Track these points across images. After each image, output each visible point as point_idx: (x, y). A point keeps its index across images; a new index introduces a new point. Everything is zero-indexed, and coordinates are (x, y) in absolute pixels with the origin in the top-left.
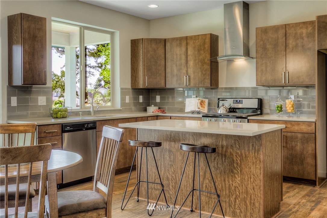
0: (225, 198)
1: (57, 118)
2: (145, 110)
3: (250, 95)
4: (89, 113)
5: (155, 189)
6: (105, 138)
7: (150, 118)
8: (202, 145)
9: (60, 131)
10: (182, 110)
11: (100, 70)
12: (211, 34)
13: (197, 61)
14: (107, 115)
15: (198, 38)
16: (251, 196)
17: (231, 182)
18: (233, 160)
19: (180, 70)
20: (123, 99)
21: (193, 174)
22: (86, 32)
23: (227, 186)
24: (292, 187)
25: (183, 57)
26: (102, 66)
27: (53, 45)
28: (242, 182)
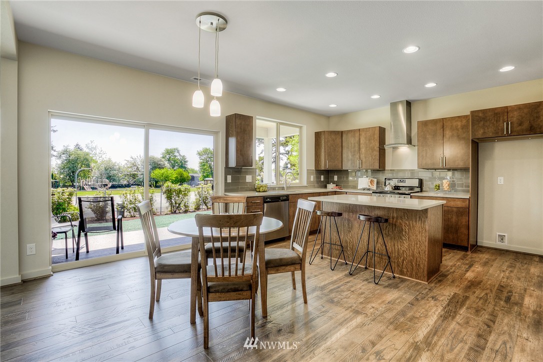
0: (394, 259)
1: (260, 192)
2: (326, 187)
3: (409, 176)
4: (283, 188)
5: (335, 249)
6: (300, 209)
7: (330, 193)
8: (376, 216)
9: (262, 202)
10: (355, 187)
11: (287, 156)
12: (380, 127)
13: (368, 149)
14: (297, 190)
15: (369, 131)
16: (417, 259)
17: (400, 247)
18: (402, 229)
19: (353, 155)
20: (308, 178)
21: (367, 239)
22: (281, 126)
23: (397, 250)
24: (448, 251)
25: (357, 145)
26: (289, 153)
27: (257, 137)
28: (409, 247)
